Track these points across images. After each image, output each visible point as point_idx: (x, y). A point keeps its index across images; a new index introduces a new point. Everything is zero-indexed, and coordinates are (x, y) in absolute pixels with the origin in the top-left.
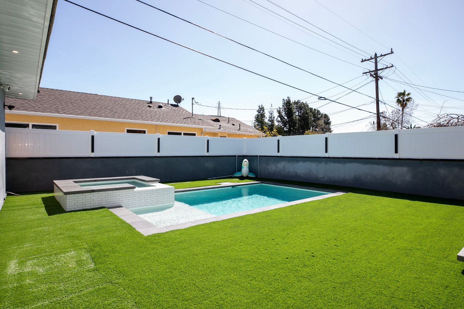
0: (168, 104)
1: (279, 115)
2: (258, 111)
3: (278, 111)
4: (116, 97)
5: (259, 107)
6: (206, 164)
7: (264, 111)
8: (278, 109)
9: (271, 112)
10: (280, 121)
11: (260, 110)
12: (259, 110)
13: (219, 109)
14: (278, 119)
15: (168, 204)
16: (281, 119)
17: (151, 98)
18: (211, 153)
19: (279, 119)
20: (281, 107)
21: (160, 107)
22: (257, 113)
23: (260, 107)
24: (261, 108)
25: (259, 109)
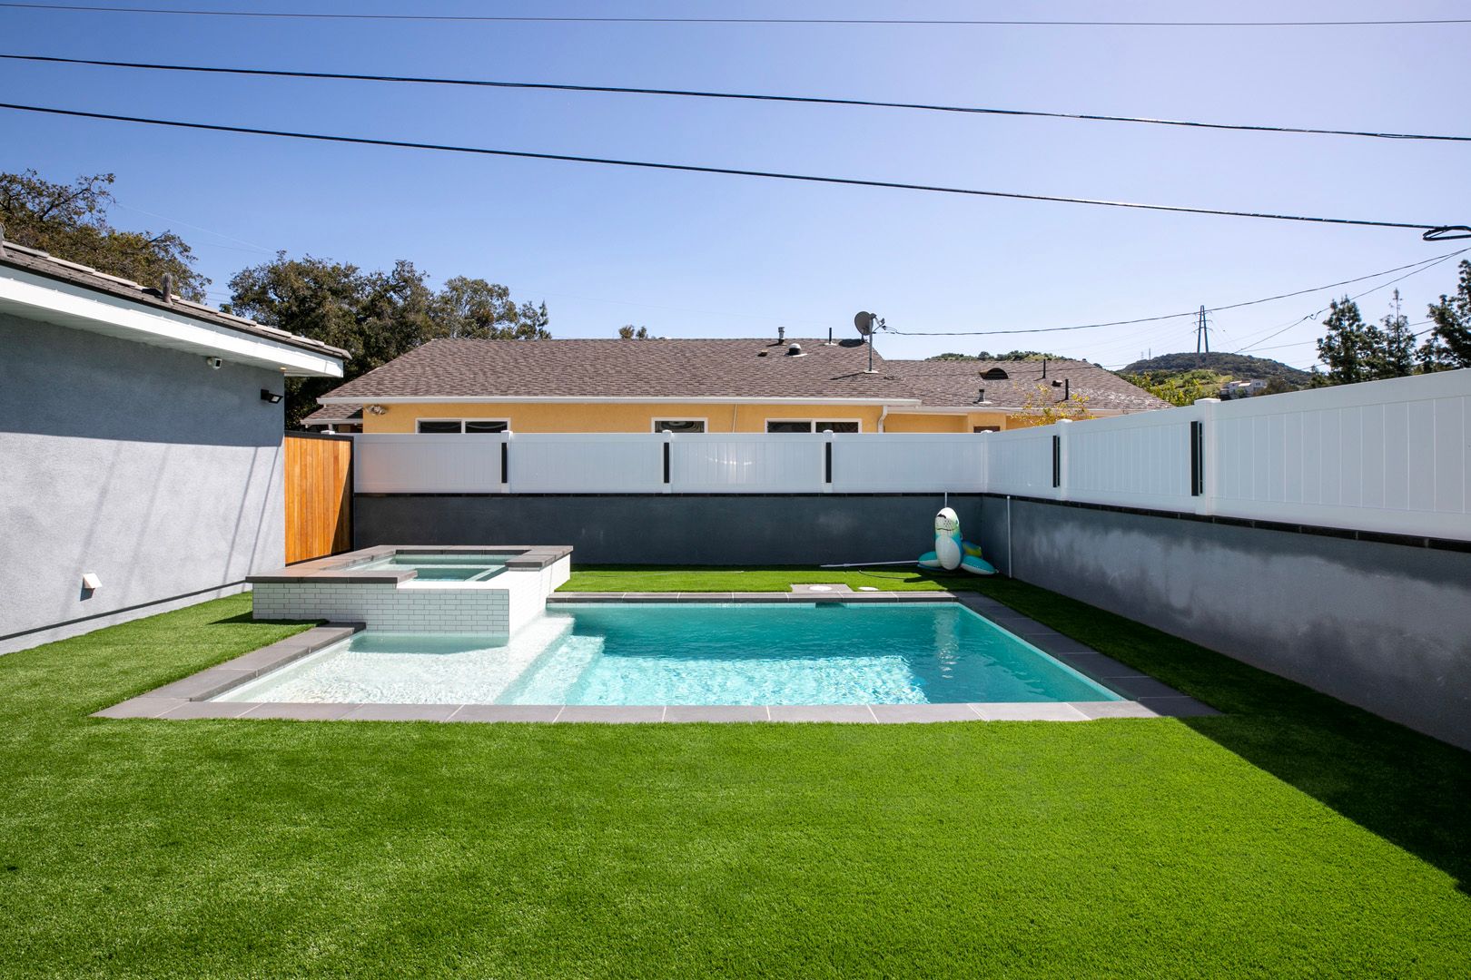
0: (830, 340)
1: (1438, 326)
2: (1331, 320)
3: (1433, 312)
4: (697, 340)
5: (1334, 306)
6: (822, 520)
7: (1359, 320)
8: (1438, 303)
9: (1393, 321)
10: (1445, 350)
11: (1339, 320)
12: (1334, 317)
13: (1203, 330)
14: (1436, 344)
15: (489, 635)
16: (1451, 339)
17: (781, 330)
18: (840, 485)
19: (1442, 342)
20: (1455, 293)
21: (794, 351)
22: (1324, 332)
23: (1340, 307)
24: (1342, 311)
25: (1335, 313)
